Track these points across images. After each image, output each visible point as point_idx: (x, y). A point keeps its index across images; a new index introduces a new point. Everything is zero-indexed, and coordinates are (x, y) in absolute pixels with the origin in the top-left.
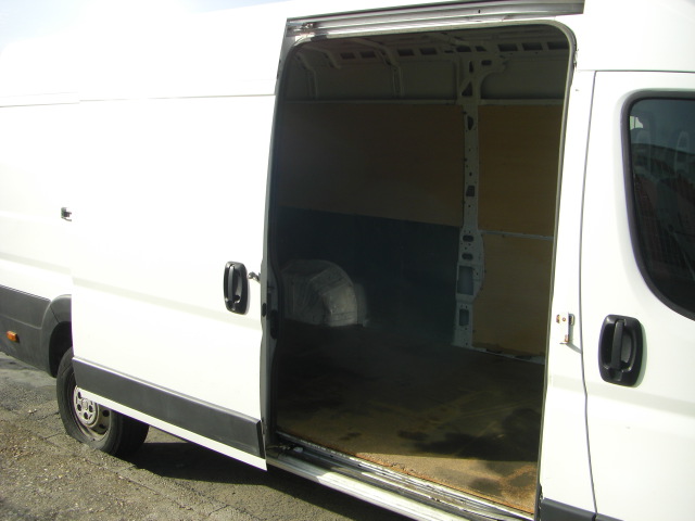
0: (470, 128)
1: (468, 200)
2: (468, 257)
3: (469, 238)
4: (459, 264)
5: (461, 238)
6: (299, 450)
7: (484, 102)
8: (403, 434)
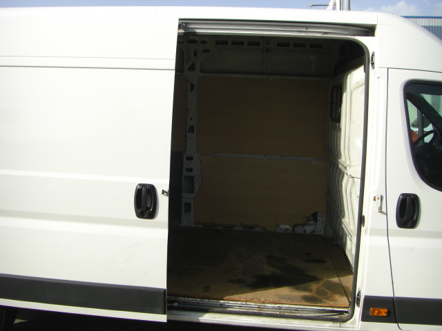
0: (192, 90)
1: (189, 135)
2: (190, 170)
3: (190, 159)
4: (183, 175)
5: (185, 158)
6: (176, 304)
7: (202, 74)
8: (231, 281)
